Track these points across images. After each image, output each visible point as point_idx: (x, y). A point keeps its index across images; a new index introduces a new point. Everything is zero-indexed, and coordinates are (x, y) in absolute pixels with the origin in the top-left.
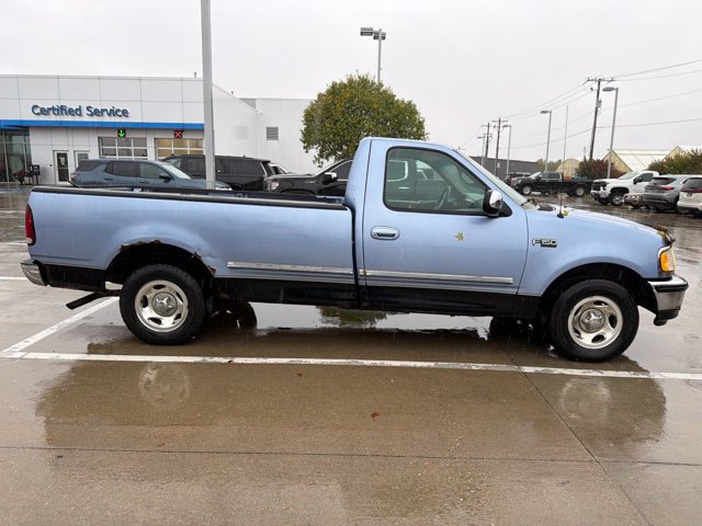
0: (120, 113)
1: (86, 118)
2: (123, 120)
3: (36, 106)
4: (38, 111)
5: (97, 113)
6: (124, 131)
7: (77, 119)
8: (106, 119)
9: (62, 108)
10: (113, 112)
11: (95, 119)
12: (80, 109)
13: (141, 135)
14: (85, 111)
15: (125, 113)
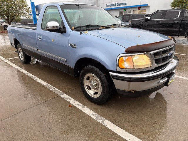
0: (124, 4)
1: (117, 7)
2: (125, 6)
3: (107, 5)
4: (107, 6)
5: (119, 5)
6: (126, 9)
7: (115, 7)
8: (121, 6)
9: (112, 4)
10: (123, 4)
11: (119, 6)
12: (115, 4)
13: (129, 10)
14: (117, 5)
15: (126, 4)
